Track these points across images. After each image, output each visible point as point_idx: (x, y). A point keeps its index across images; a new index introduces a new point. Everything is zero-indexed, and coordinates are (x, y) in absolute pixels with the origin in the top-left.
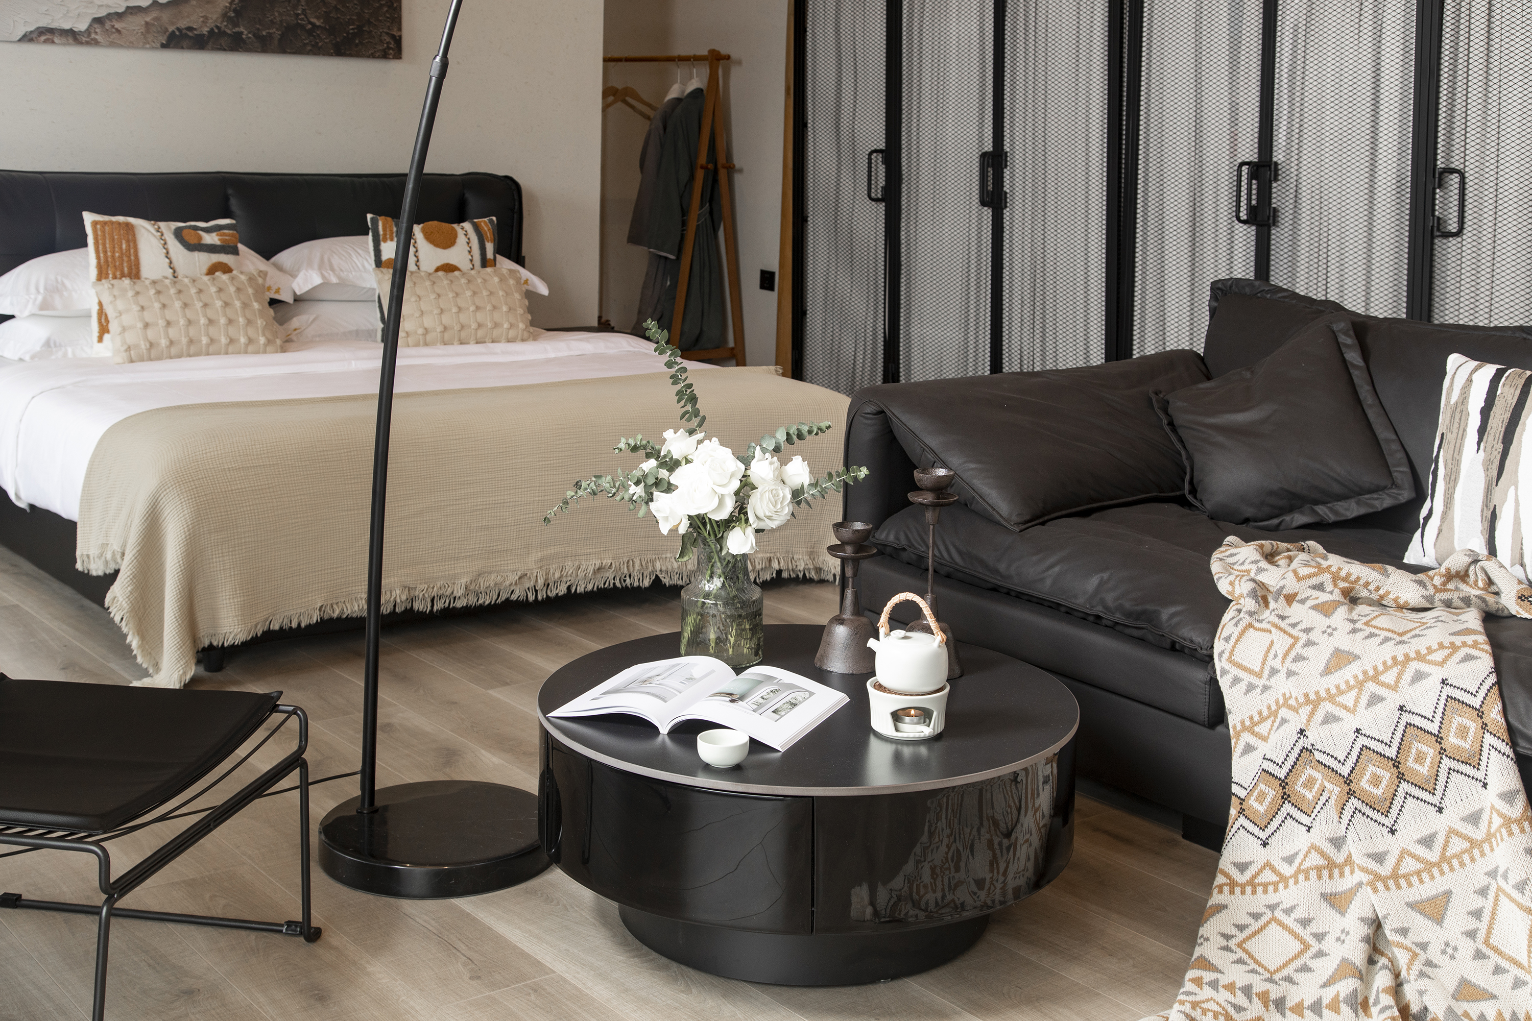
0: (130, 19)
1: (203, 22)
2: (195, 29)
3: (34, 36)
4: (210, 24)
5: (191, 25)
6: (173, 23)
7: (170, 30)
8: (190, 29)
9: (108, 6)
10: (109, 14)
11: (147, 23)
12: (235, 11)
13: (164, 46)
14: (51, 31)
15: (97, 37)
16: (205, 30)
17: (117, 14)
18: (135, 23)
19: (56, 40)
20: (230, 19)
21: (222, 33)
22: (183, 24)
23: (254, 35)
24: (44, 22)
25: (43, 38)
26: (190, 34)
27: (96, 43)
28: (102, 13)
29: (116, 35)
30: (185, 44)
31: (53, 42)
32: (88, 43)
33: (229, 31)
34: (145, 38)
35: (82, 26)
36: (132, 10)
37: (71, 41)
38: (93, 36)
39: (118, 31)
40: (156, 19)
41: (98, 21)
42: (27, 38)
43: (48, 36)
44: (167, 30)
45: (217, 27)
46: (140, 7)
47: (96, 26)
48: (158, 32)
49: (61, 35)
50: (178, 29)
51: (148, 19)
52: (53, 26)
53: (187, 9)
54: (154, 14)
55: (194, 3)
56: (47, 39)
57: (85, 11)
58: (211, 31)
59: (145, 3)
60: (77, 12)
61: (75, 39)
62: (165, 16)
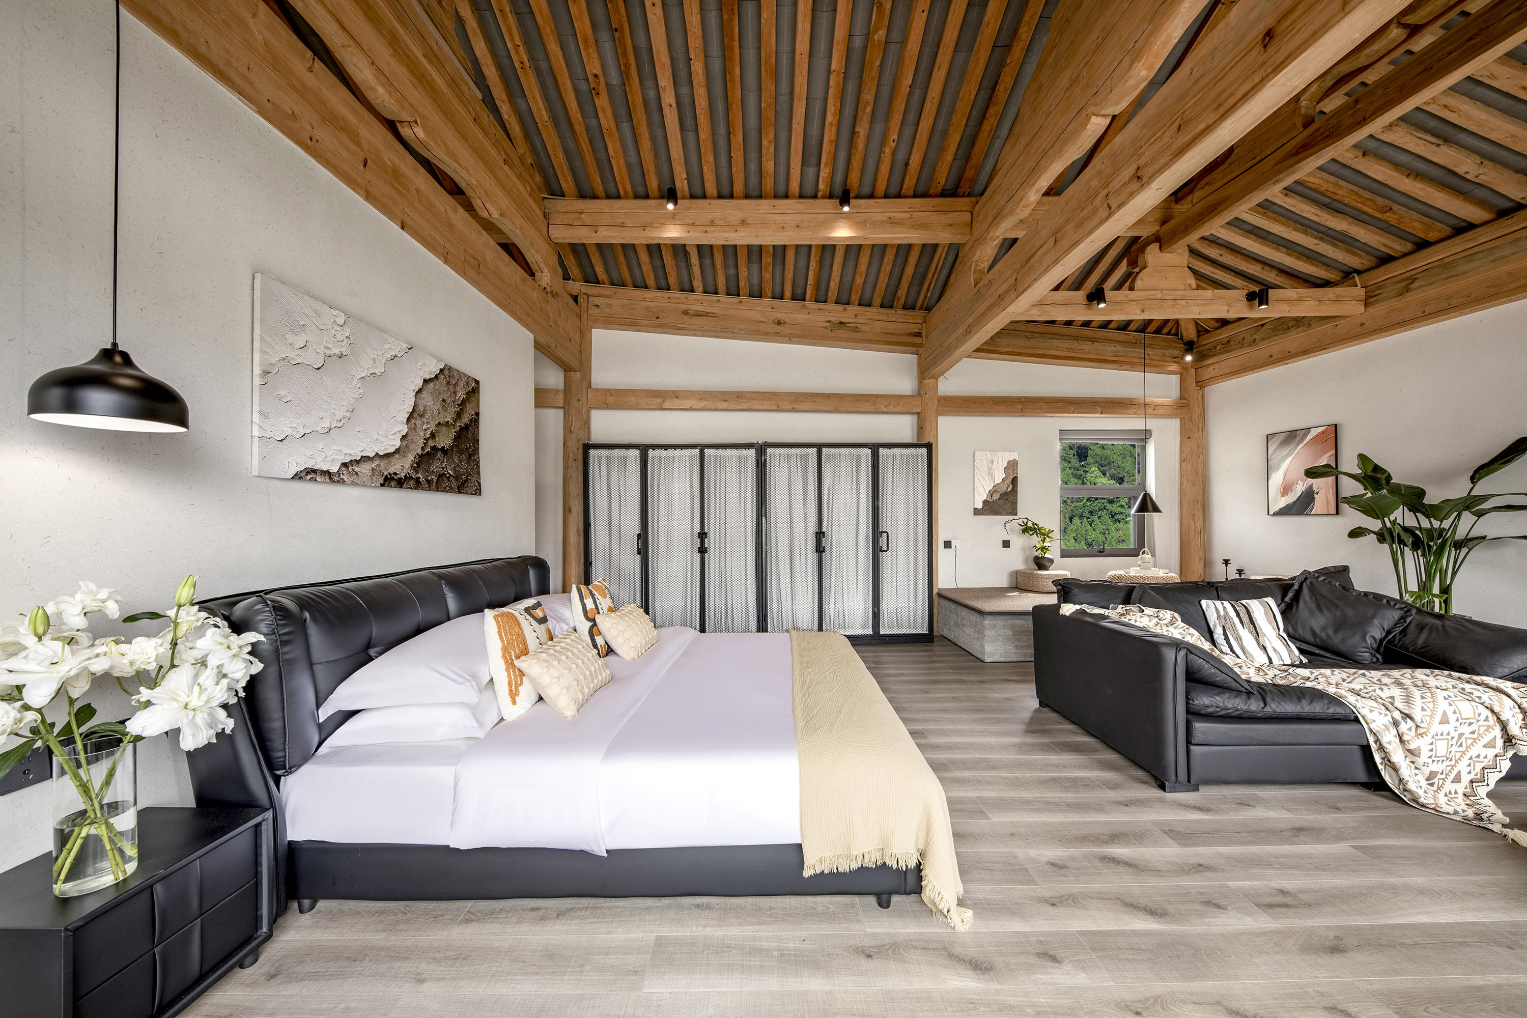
0: (363, 465)
1: (402, 470)
2: (398, 474)
3: (303, 474)
4: (405, 471)
5: (395, 471)
6: (386, 470)
7: (385, 475)
8: (395, 474)
9: (350, 455)
10: (351, 461)
11: (373, 469)
12: (417, 463)
13: (381, 486)
14: (314, 471)
15: (344, 478)
16: (403, 476)
17: (356, 460)
18: (365, 469)
19: (317, 479)
20: (414, 469)
21: (411, 478)
22: (392, 470)
23: (425, 480)
24: (310, 464)
25: (309, 477)
26: (395, 478)
27: (343, 482)
28: (347, 460)
29: (355, 476)
30: (392, 484)
31: (315, 481)
32: (338, 482)
33: (414, 477)
34: (371, 479)
35: (334, 469)
36: (366, 459)
37: (328, 480)
38: (342, 476)
39: (357, 473)
40: (378, 466)
41: (345, 465)
42: (298, 477)
43: (313, 475)
44: (383, 474)
45: (409, 473)
46: (369, 457)
47: (343, 469)
48: (379, 475)
49: (321, 475)
50: (389, 474)
51: (373, 466)
52: (316, 467)
53: (393, 460)
54: (377, 463)
55: (397, 456)
56: (312, 478)
57: (337, 457)
58: (406, 476)
59: (372, 455)
60: (332, 457)
61: (331, 478)
62: (383, 464)
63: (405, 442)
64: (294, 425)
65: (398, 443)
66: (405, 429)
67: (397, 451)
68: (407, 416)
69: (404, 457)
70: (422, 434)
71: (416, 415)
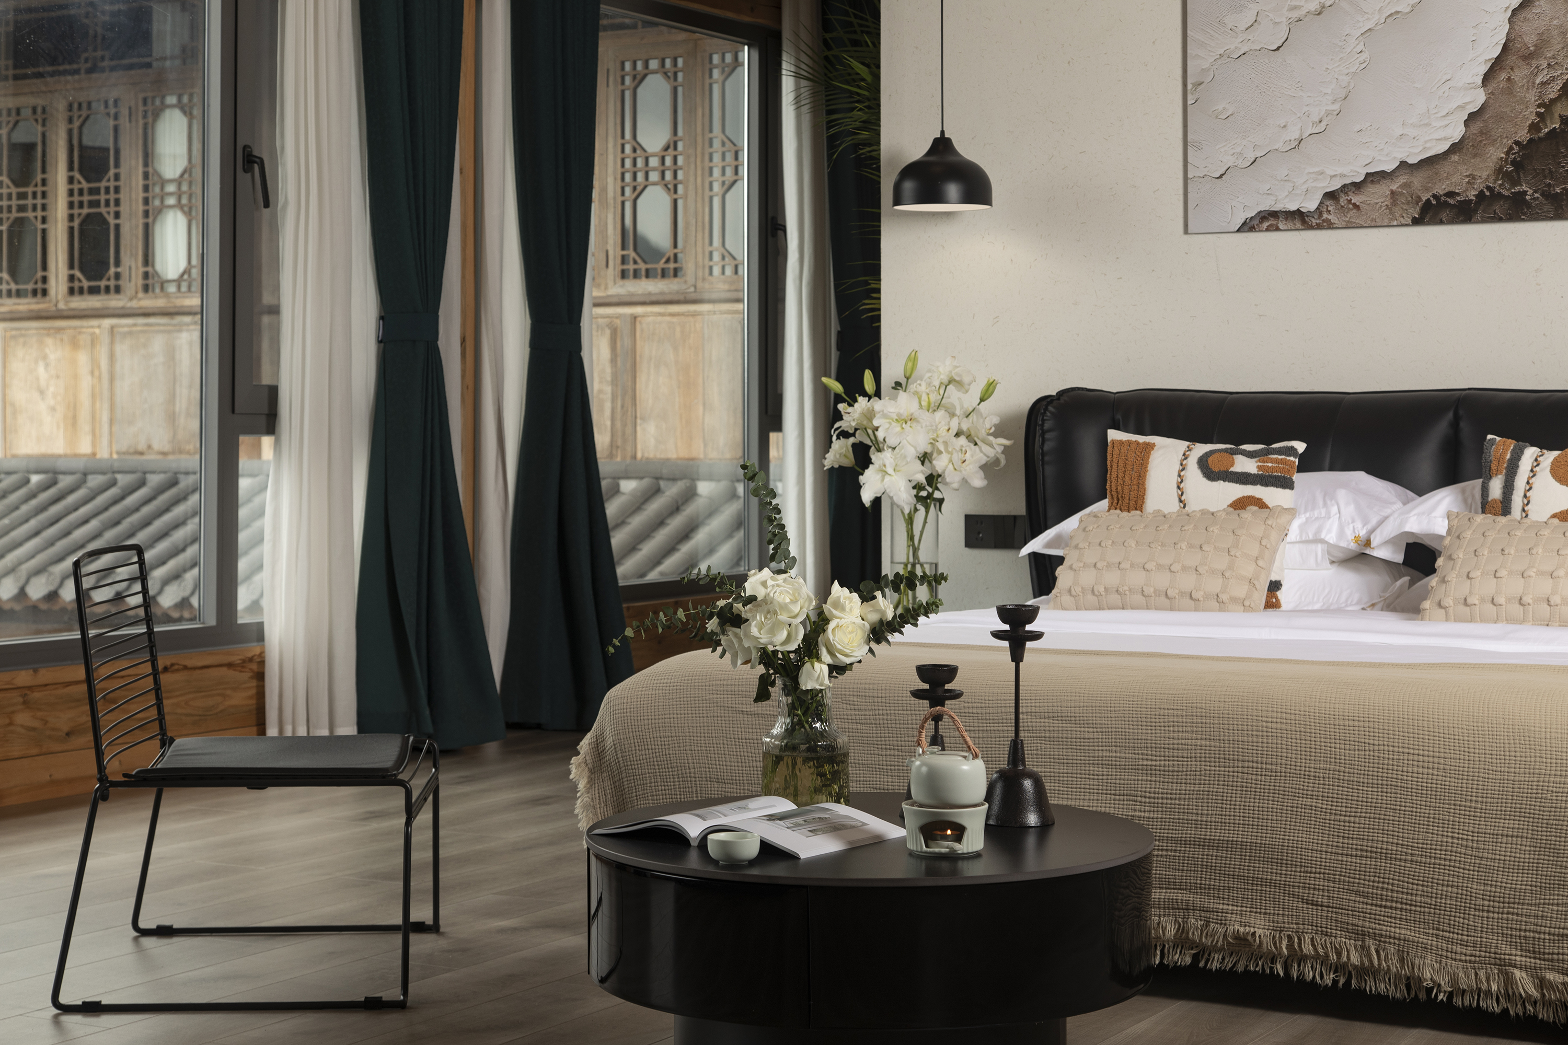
0: (1371, 189)
1: (1468, 183)
2: (1458, 194)
3: (1255, 222)
4: (1479, 185)
5: (1452, 189)
6: (1427, 189)
7: (1424, 199)
8: (1451, 194)
9: (1343, 176)
10: (1344, 186)
11: (1393, 192)
12: (1513, 163)
13: (1416, 222)
14: (1274, 214)
15: (1330, 217)
16: (1472, 194)
17: (1354, 184)
18: (1378, 194)
19: (1281, 226)
20: (1507, 176)
21: (1498, 196)
22: (1441, 189)
23: (1542, 195)
24: (1267, 205)
25: (1265, 225)
26: (1451, 201)
27: (1330, 226)
28: (1336, 185)
29: (1353, 213)
30: (1444, 216)
31: (1278, 229)
32: (1319, 227)
33: (1505, 193)
34: (1391, 213)
35: (1311, 205)
36: (1374, 178)
37: (1299, 225)
38: (1325, 216)
39: (1356, 207)
40: (1404, 186)
41: (1331, 196)
42: (1248, 227)
43: (1272, 221)
44: (1419, 198)
45: (1488, 188)
46: (1383, 172)
47: (1328, 203)
48: (1408, 203)
49: (1286, 219)
50: (1434, 196)
51: (1394, 187)
52: (1276, 208)
53: (1445, 168)
54: (1402, 180)
55: (1455, 158)
56: (1271, 225)
57: (1314, 184)
58: (1481, 195)
59: (1389, 167)
60: (1304, 187)
61: (1304, 222)
62: (1417, 180)
63: (1476, 127)
64: (1238, 150)
65: (1457, 132)
66: (1478, 98)
67: (1455, 148)
68: (1484, 68)
69: (1475, 156)
70: (1532, 96)
71: (1511, 59)
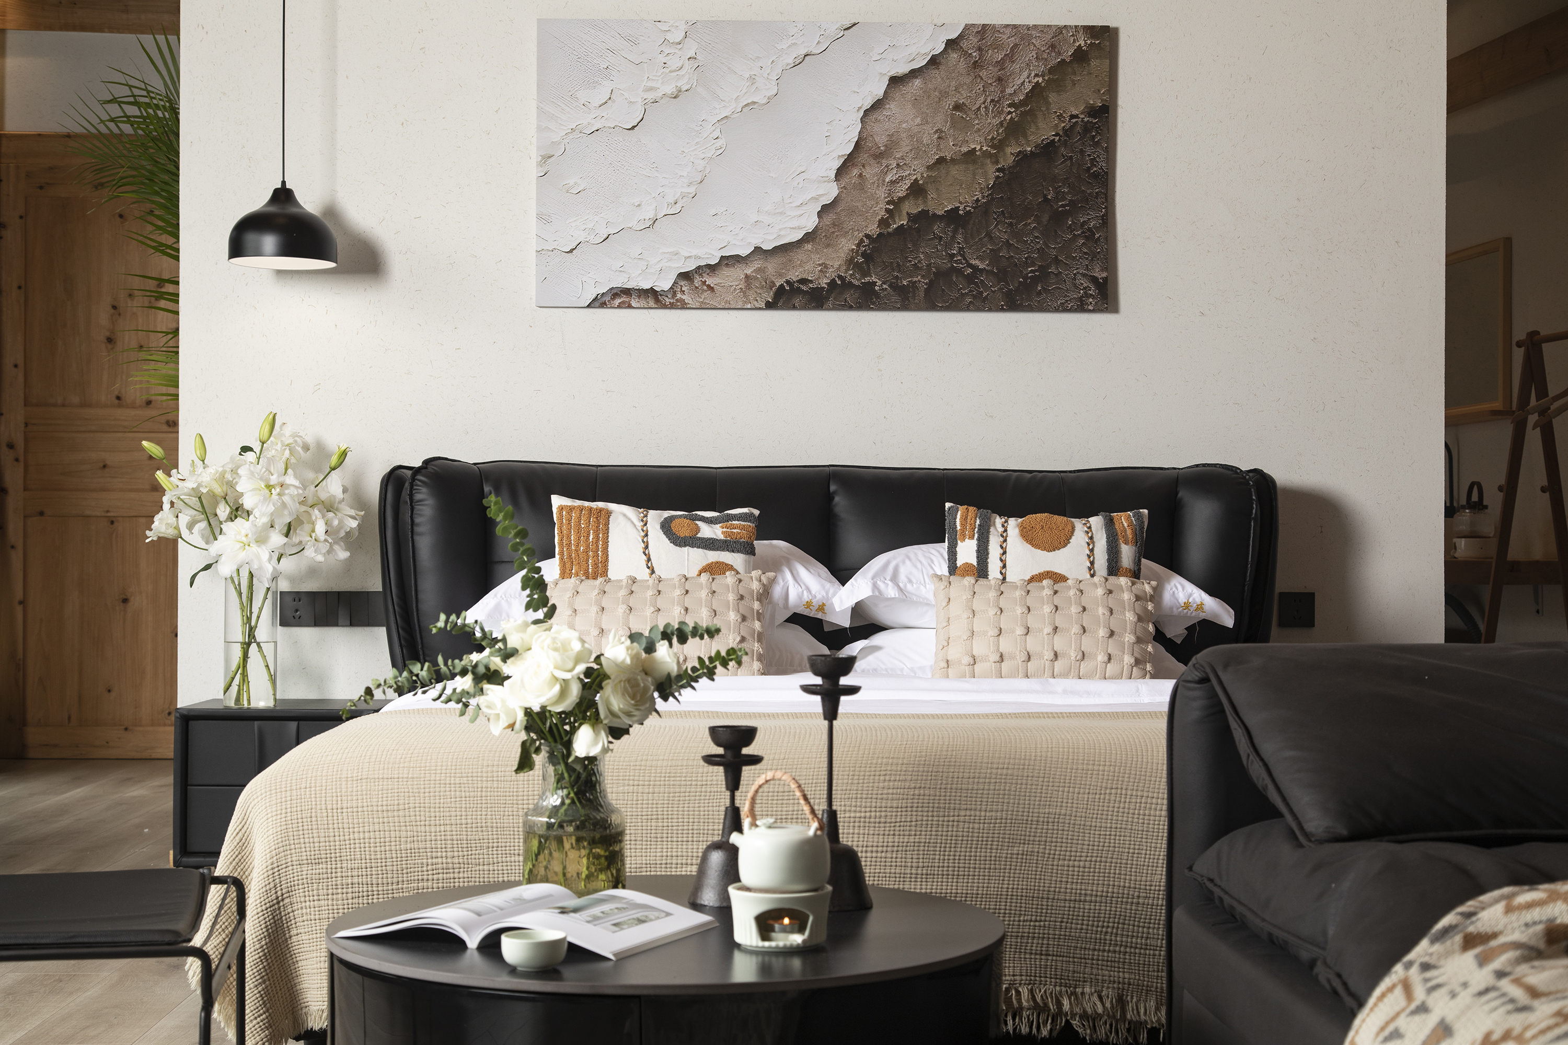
0: (725, 271)
1: (821, 271)
2: (811, 281)
3: (607, 298)
4: (831, 274)
5: (804, 276)
6: (781, 275)
7: (778, 285)
8: (804, 281)
9: (697, 257)
10: (699, 268)
11: (747, 276)
12: (864, 255)
13: (770, 306)
14: (627, 292)
15: (684, 297)
16: (824, 282)
17: (709, 266)
18: (733, 277)
19: (634, 304)
20: (857, 266)
21: (849, 286)
22: (794, 276)
23: (890, 286)
24: (619, 282)
25: (617, 302)
26: (804, 288)
27: (684, 306)
28: (690, 266)
29: (707, 294)
30: (797, 302)
31: (630, 307)
32: (672, 306)
33: (856, 283)
34: (745, 296)
35: (664, 284)
36: (728, 261)
37: (652, 303)
38: (679, 296)
39: (710, 288)
40: (759, 270)
41: (685, 276)
42: (598, 302)
43: (624, 298)
44: (773, 283)
45: (840, 277)
46: (738, 256)
47: (682, 283)
48: (762, 287)
49: (639, 297)
50: (788, 282)
51: (749, 271)
52: (629, 285)
53: (799, 256)
54: (756, 265)
55: (808, 246)
56: (623, 302)
57: (668, 264)
58: (832, 283)
59: (744, 252)
60: (658, 267)
61: (657, 301)
62: (771, 266)
63: (829, 218)
64: (590, 226)
65: (810, 222)
66: (831, 191)
67: (808, 237)
68: (838, 163)
69: (828, 246)
70: (882, 193)
71: (863, 157)
